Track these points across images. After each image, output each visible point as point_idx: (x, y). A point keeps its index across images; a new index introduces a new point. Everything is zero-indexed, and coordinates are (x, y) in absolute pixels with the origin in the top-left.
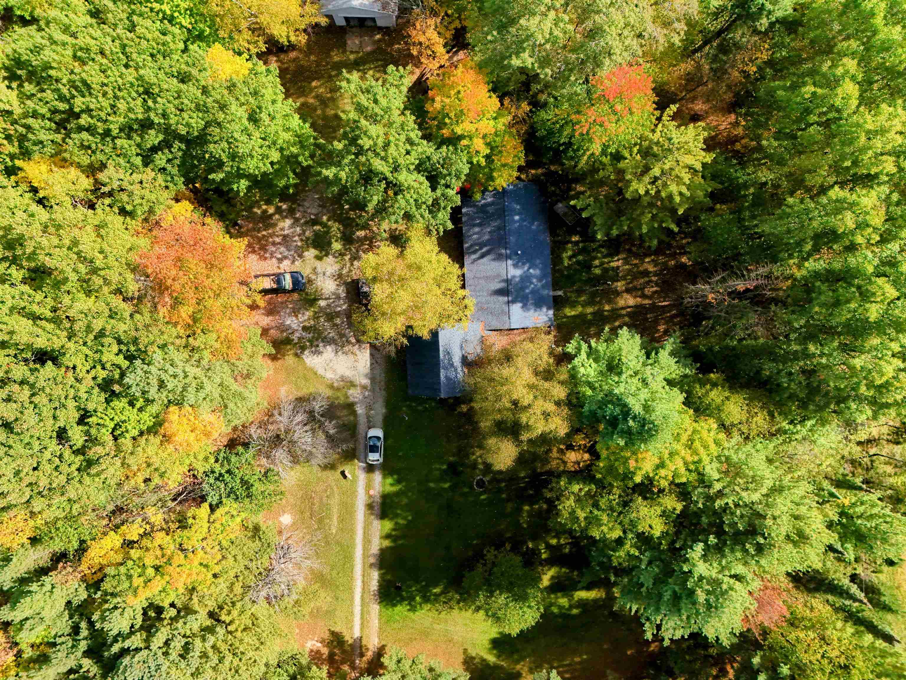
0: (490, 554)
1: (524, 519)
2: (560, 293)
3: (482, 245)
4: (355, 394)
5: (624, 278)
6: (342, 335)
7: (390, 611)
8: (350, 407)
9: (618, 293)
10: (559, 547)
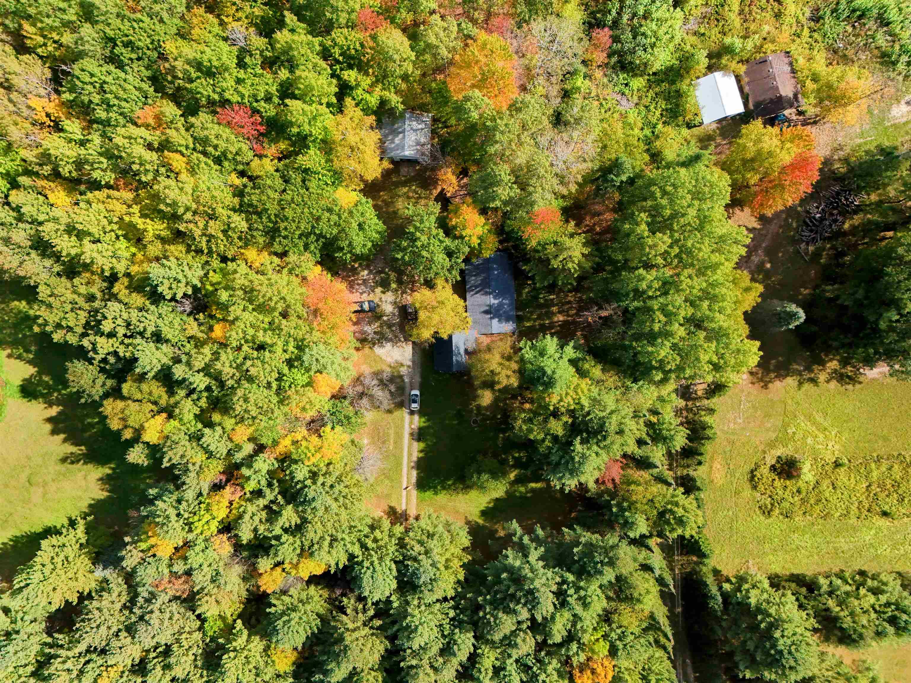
0: (480, 458)
1: (500, 442)
2: (520, 313)
3: (476, 287)
4: (404, 371)
5: (557, 305)
6: (396, 337)
7: (422, 495)
8: (401, 377)
9: (553, 314)
10: (520, 458)
